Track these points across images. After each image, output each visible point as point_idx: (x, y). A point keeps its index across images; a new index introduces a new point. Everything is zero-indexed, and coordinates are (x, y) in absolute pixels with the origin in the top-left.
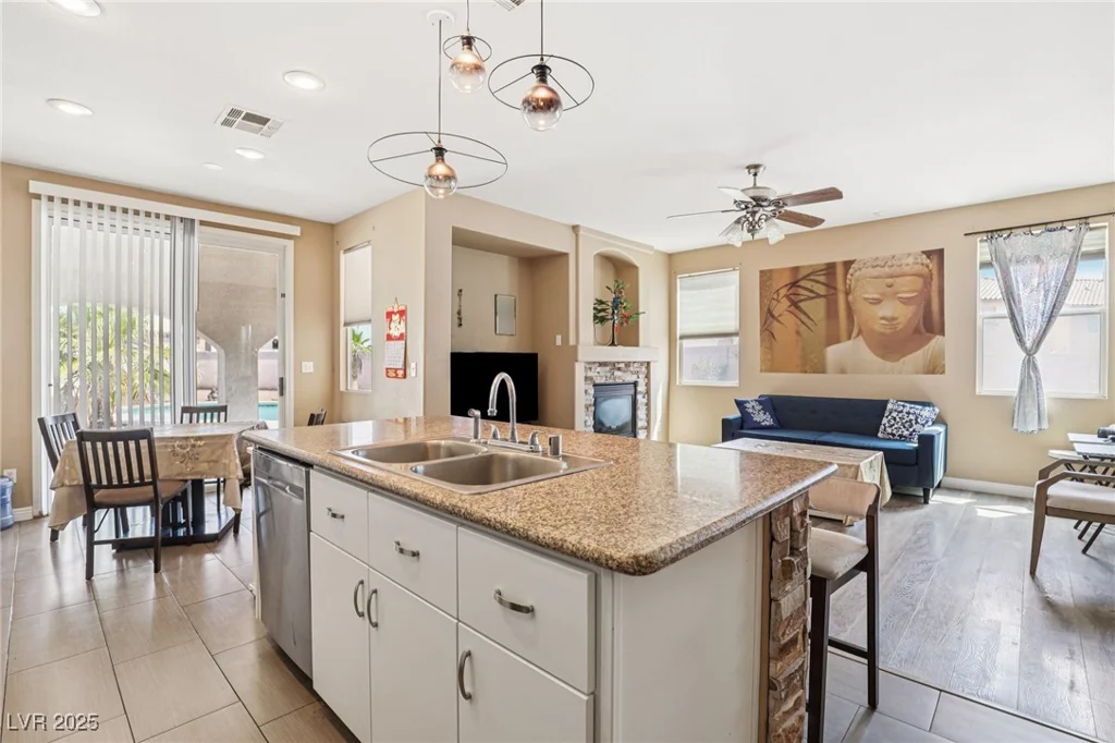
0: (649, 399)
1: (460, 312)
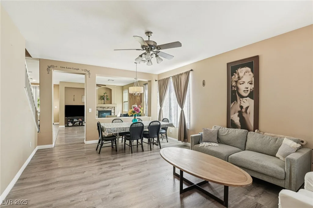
0: (115, 114)
1: (74, 99)
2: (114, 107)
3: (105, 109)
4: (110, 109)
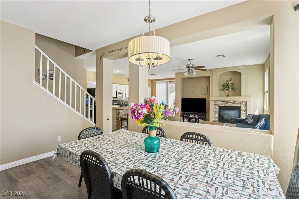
0: (246, 112)
1: (193, 91)
2: (246, 101)
3: (229, 105)
4: (238, 104)
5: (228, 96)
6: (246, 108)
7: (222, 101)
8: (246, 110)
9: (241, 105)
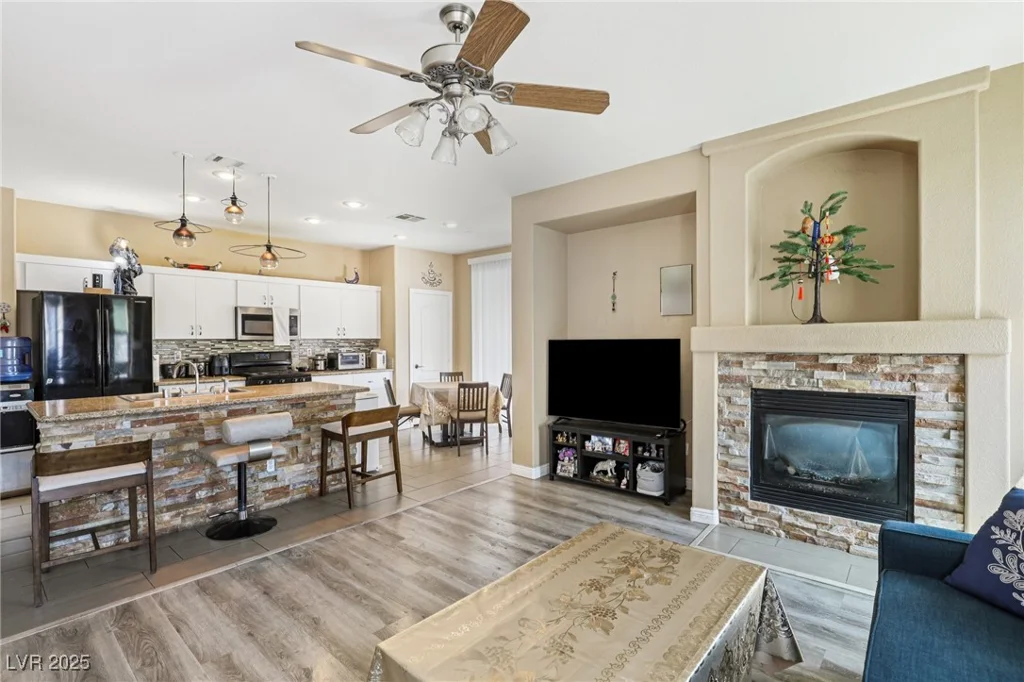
0: (963, 443)
1: (614, 297)
2: (963, 358)
3: (823, 381)
4: (890, 377)
5: (817, 318)
6: (961, 408)
7: (771, 357)
8: (962, 427)
9: (919, 384)
